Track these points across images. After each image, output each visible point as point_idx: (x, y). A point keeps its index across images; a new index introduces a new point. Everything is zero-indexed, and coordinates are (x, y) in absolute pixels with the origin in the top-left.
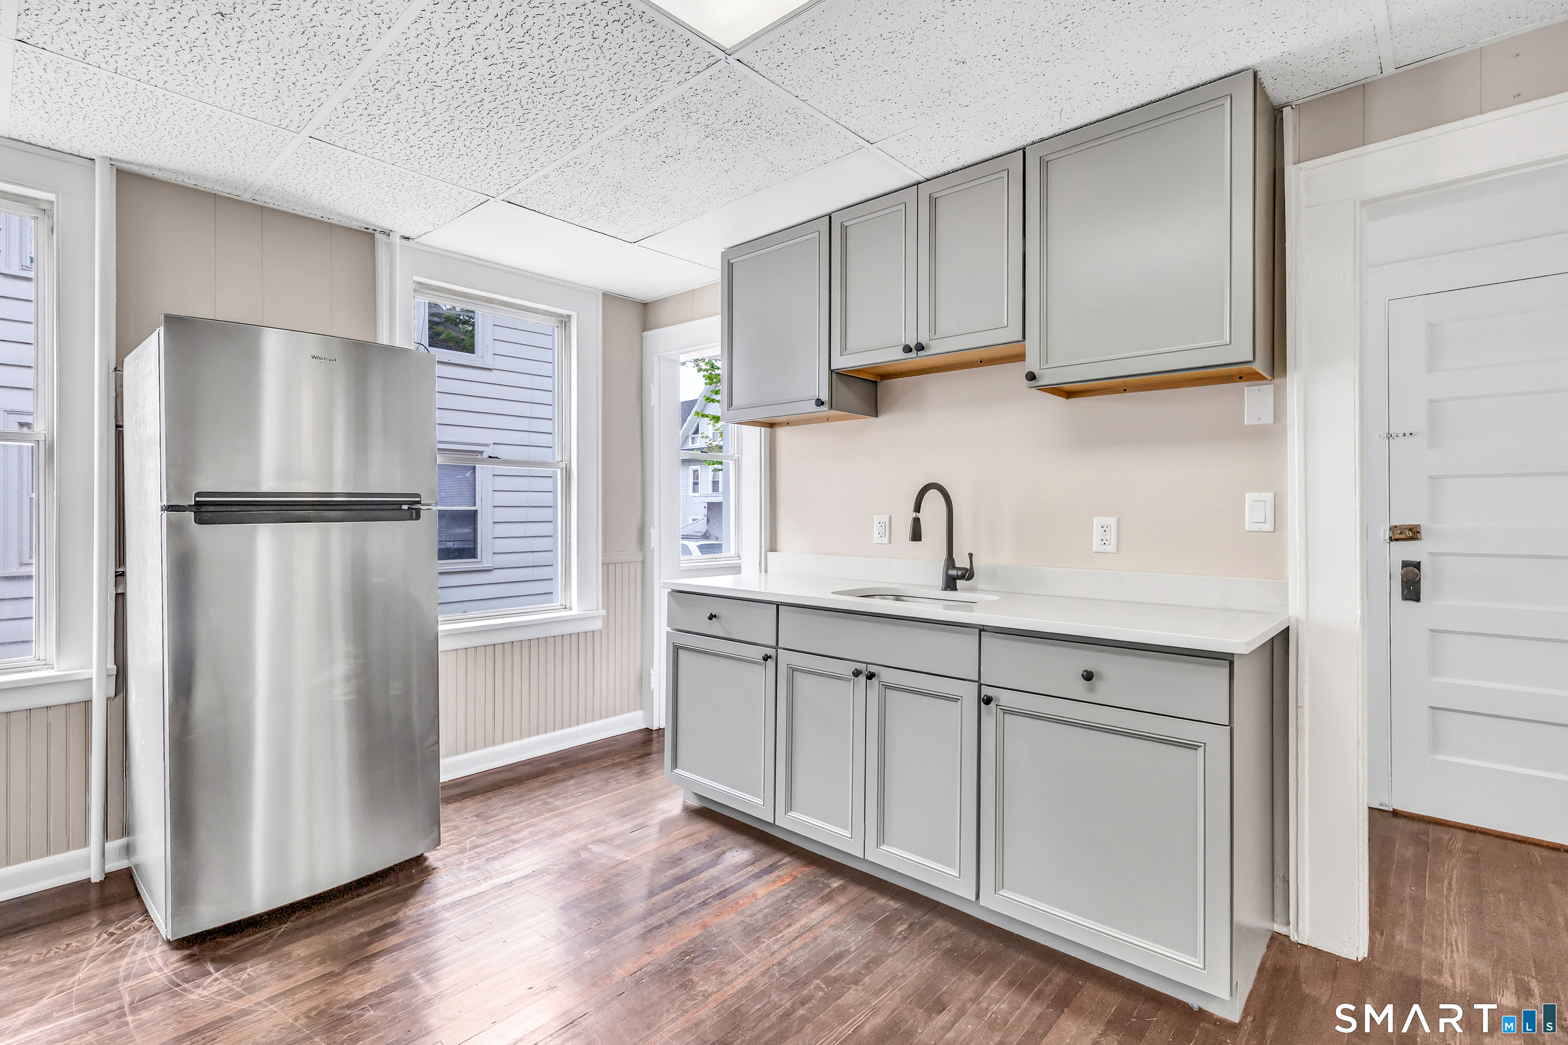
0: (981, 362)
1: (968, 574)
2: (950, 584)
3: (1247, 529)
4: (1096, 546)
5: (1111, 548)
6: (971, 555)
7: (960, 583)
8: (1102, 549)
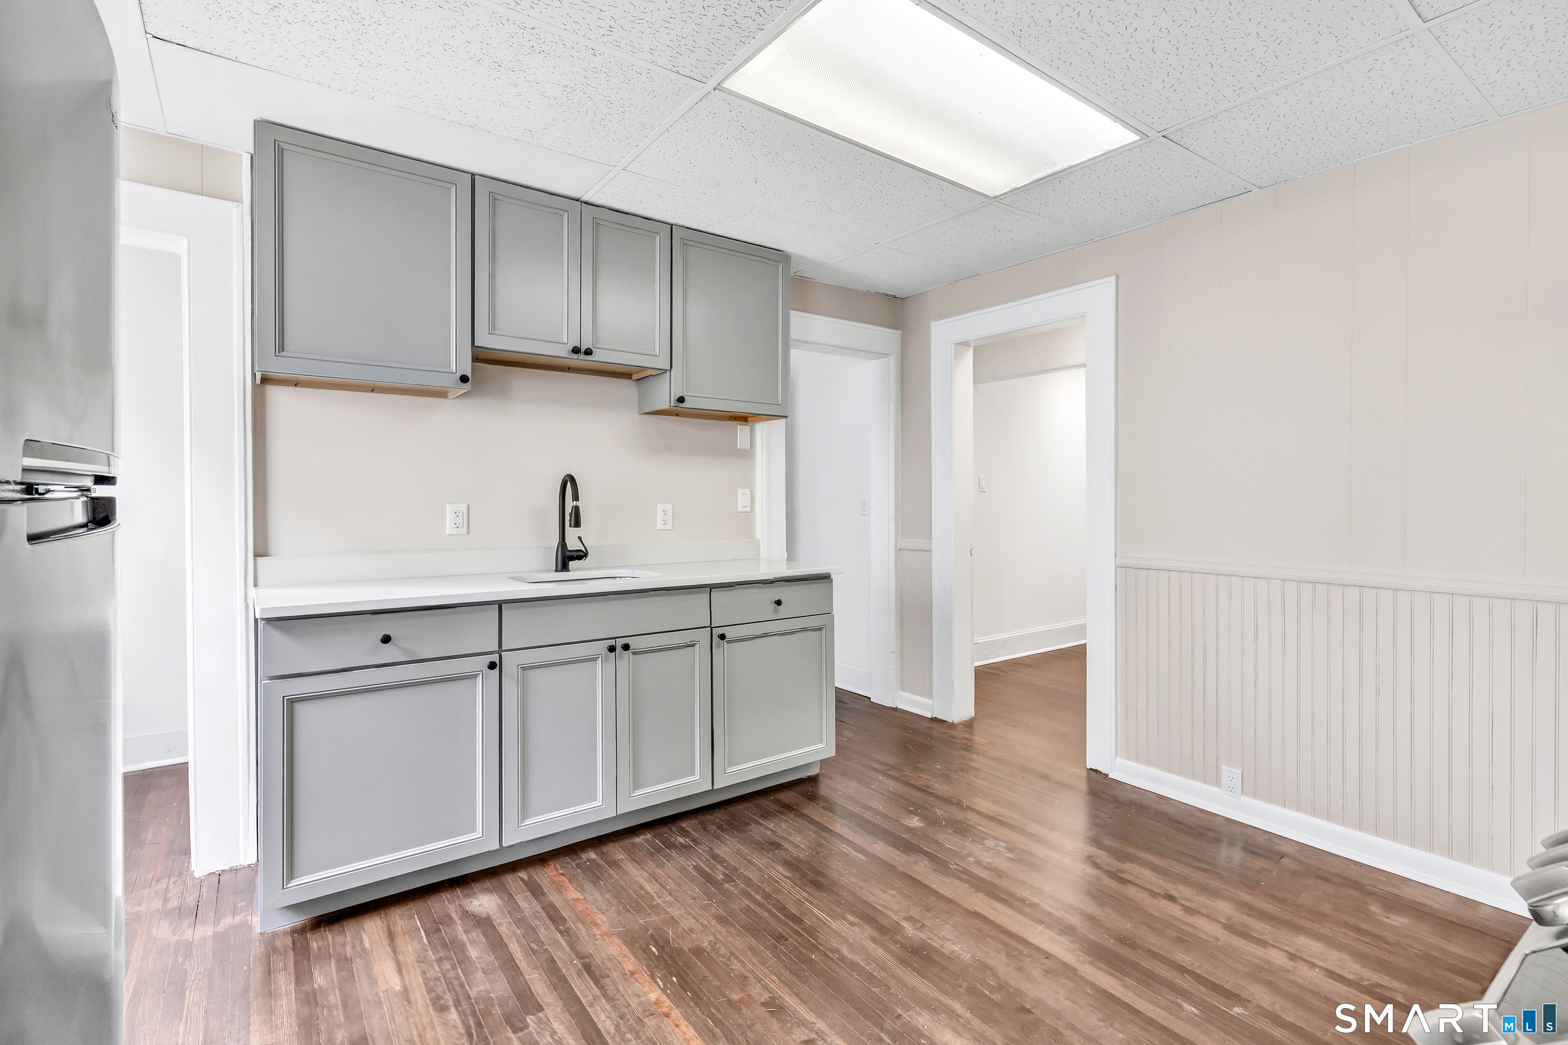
0: (569, 369)
1: (581, 555)
2: (563, 566)
3: (739, 510)
4: (660, 526)
5: (669, 527)
6: (580, 538)
7: (572, 564)
8: (664, 527)
